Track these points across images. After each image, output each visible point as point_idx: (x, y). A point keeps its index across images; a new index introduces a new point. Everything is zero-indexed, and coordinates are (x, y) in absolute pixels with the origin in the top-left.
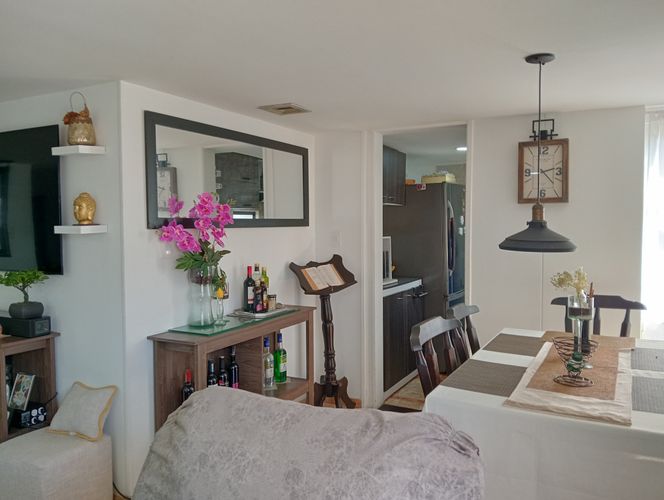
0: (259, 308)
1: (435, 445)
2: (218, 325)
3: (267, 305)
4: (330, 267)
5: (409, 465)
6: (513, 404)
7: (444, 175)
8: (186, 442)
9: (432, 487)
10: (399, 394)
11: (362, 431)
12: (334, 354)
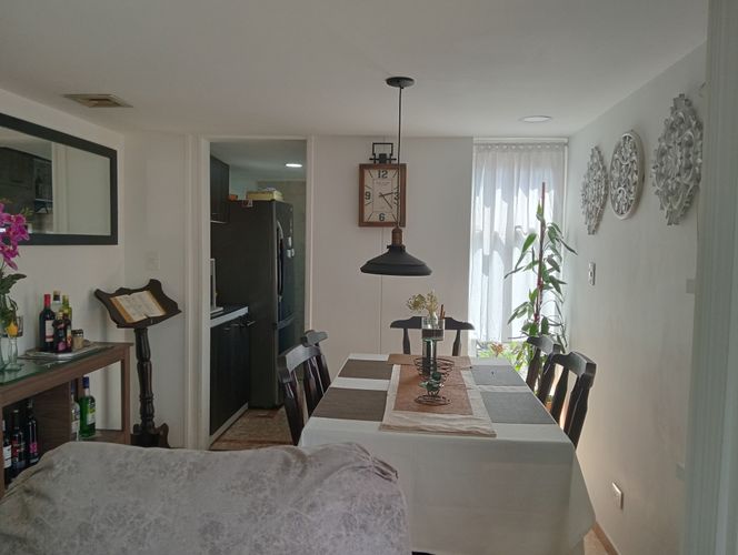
0: (61, 347)
1: (362, 473)
2: (10, 371)
3: (72, 342)
4: (146, 295)
5: (342, 497)
6: (388, 427)
7: (271, 193)
8: (55, 512)
9: (364, 516)
10: (225, 437)
11: (283, 470)
12: (152, 398)
